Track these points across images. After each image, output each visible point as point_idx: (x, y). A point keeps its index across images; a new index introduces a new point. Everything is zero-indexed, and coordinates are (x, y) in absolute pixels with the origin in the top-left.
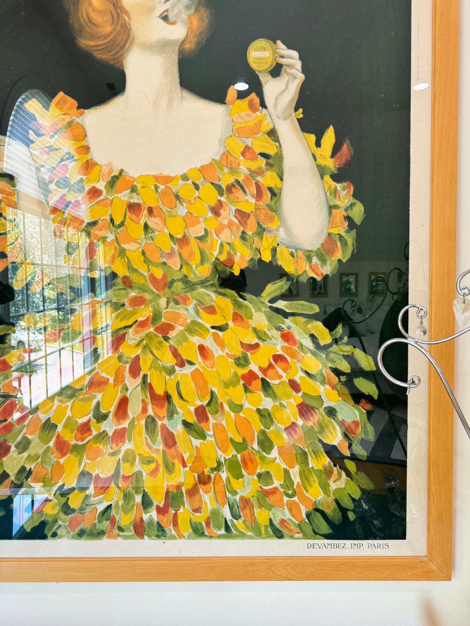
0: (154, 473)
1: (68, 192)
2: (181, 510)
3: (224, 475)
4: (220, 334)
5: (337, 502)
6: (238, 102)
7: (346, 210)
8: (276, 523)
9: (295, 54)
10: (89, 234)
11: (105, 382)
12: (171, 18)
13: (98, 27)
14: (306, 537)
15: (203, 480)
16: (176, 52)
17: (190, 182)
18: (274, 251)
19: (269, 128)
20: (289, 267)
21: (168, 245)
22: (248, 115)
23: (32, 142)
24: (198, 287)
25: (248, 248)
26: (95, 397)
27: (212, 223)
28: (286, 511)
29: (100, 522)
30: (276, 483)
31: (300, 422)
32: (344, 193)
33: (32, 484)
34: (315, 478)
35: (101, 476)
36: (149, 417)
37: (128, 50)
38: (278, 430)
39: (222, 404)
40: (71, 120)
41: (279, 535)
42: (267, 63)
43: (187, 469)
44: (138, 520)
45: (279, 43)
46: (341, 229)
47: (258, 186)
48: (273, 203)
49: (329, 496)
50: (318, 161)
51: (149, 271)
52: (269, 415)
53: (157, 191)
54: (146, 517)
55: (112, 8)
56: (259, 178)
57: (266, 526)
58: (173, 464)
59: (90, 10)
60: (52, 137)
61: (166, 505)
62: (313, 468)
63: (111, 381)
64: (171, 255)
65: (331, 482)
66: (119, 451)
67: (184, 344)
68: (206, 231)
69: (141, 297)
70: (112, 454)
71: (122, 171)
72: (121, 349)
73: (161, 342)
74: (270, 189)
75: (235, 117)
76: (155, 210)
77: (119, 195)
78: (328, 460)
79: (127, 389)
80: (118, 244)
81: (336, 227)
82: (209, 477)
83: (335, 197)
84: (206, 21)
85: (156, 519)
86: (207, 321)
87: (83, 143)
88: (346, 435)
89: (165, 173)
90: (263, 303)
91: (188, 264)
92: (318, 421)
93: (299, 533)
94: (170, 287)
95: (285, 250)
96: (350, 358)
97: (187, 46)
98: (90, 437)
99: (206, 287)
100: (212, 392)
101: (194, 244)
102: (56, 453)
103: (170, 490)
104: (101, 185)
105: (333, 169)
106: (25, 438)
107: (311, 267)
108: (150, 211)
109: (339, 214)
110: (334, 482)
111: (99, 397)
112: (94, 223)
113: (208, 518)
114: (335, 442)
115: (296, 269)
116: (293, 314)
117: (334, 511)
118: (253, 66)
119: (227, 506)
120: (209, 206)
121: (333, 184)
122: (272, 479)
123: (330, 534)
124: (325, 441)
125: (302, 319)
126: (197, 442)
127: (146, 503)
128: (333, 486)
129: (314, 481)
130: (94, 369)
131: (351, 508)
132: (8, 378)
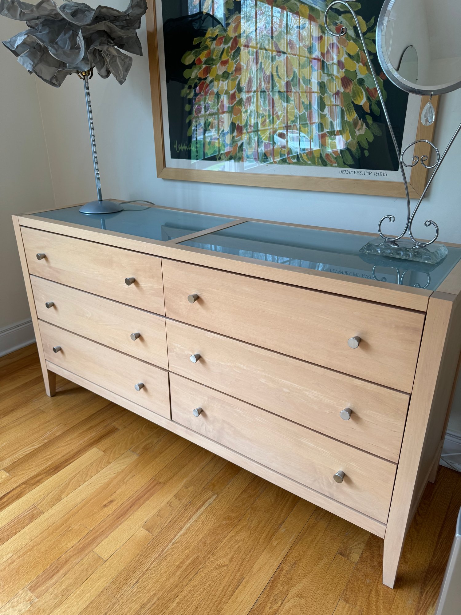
0: (264, 124)
2: (276, 147)
3: (298, 126)
5: (359, 143)
8: (324, 156)
11: (242, 68)
14: (339, 166)
26: (238, 77)
30: (325, 131)
31: (342, 90)
33: (211, 130)
34: (348, 127)
35: (240, 125)
36: (263, 89)
38: (329, 96)
39: (299, 79)
41: (325, 165)
43: (280, 121)
44: (256, 151)
49: (354, 139)
52: (325, 86)
57: (318, 158)
58: (273, 118)
63: (245, 68)
65: (356, 131)
66: (248, 110)
67: (282, 40)
70: (245, 112)
73: (270, 40)
78: (356, 115)
79: (253, 72)
82: (290, 126)
85: (264, 151)
88: (368, 98)
92: (353, 89)
93: (335, 163)
100: (294, 72)
106: (207, 103)
110: (358, 130)
111: (240, 77)
113: (289, 152)
114: (362, 104)
116: (343, 12)
117: (357, 148)
122: (323, 128)
123: (353, 165)
124: (355, 103)
125: (349, 15)
127: (260, 142)
128: (358, 133)
129: (347, 130)
130: (237, 61)
131: (367, 148)
132: (200, 68)
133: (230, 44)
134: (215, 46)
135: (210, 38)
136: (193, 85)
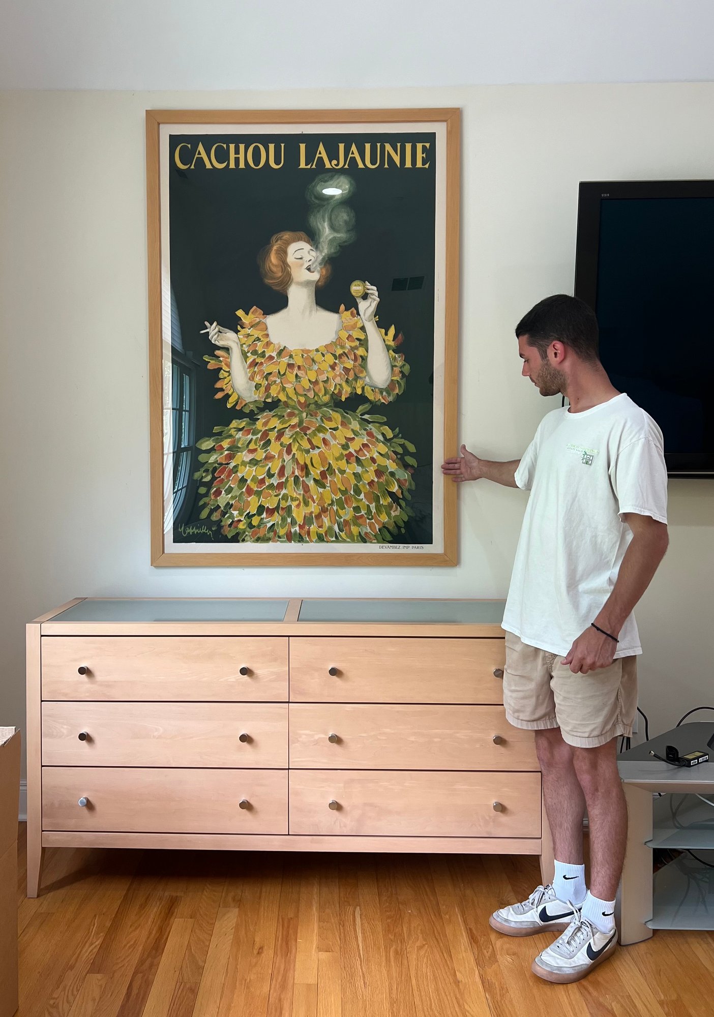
0: (298, 506)
1: (257, 357)
2: (312, 527)
3: (335, 508)
4: (334, 432)
5: (395, 522)
6: (345, 312)
7: (401, 368)
8: (363, 534)
9: (375, 288)
10: (267, 380)
11: (273, 457)
12: (312, 270)
13: (275, 273)
14: (378, 542)
15: (324, 510)
16: (314, 287)
17: (320, 353)
18: (363, 388)
19: (362, 325)
20: (371, 397)
21: (307, 385)
22: (351, 319)
23: (239, 331)
24: (323, 407)
25: (349, 387)
26: (268, 465)
27: (331, 374)
28: (368, 528)
29: (268, 533)
30: (363, 512)
31: (376, 480)
32: (400, 359)
33: (233, 512)
34: (384, 509)
35: (270, 507)
36: (296, 476)
37: (290, 286)
38: (364, 484)
39: (334, 469)
40: (259, 320)
41: (365, 542)
42: (360, 292)
43: (316, 504)
44: (289, 532)
45: (367, 283)
46: (397, 378)
47: (355, 354)
48: (363, 364)
49: (391, 519)
50: (386, 342)
51: (297, 398)
52: (360, 475)
53: (303, 357)
54: (293, 530)
55: (282, 263)
56: (356, 351)
57: (357, 536)
58: (309, 501)
59: (271, 265)
60: (249, 329)
61: (304, 524)
62: (382, 504)
63: (276, 457)
64: (309, 390)
65: (392, 512)
66: (280, 494)
67: (315, 437)
68: (327, 377)
69: (293, 412)
70: (276, 496)
71: (285, 347)
72: (282, 440)
73: (303, 436)
74: (361, 356)
75: (343, 320)
76: (301, 367)
77: (283, 359)
78: (391, 500)
79: (285, 461)
80: (282, 384)
81: (396, 376)
82: (327, 508)
83: (395, 361)
84: (330, 271)
85: (298, 532)
86: (328, 425)
87: (265, 332)
88: (400, 487)
89: (307, 348)
90: (357, 416)
91: (319, 396)
92: (385, 479)
93: (375, 540)
94: (308, 407)
95: (369, 388)
96: (403, 446)
97: (320, 284)
98: (265, 486)
99: (327, 407)
100: (329, 463)
101: (321, 384)
102: (246, 495)
103: (307, 515)
104: (274, 354)
105: (394, 346)
106: (229, 486)
107: (382, 397)
108: (299, 367)
109: (397, 370)
110: (394, 511)
111: (270, 465)
112: (270, 374)
113: (326, 531)
114: (394, 491)
115: (375, 398)
116: (372, 422)
117: (394, 528)
118: (354, 294)
119: (336, 525)
120: (329, 365)
121: (394, 354)
122: (360, 510)
123: (390, 541)
124: (389, 490)
125: (378, 425)
126: (321, 490)
127: (294, 522)
128: (393, 514)
129: (383, 511)
130: (268, 450)
131: (403, 526)
132: (222, 454)
133: (259, 436)
134: (241, 436)
135: (234, 428)
136: (211, 469)
